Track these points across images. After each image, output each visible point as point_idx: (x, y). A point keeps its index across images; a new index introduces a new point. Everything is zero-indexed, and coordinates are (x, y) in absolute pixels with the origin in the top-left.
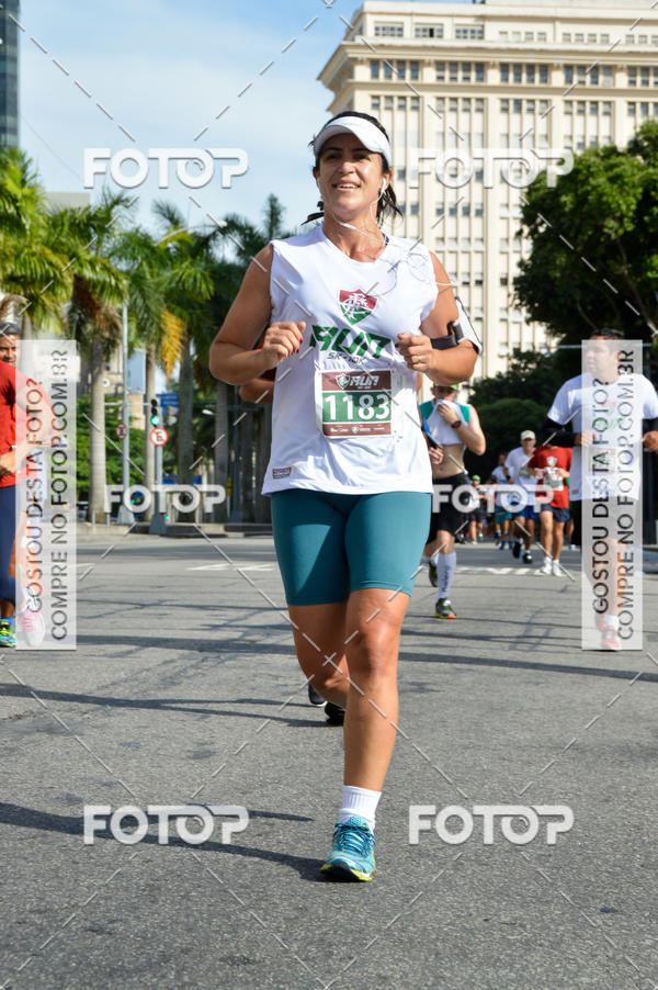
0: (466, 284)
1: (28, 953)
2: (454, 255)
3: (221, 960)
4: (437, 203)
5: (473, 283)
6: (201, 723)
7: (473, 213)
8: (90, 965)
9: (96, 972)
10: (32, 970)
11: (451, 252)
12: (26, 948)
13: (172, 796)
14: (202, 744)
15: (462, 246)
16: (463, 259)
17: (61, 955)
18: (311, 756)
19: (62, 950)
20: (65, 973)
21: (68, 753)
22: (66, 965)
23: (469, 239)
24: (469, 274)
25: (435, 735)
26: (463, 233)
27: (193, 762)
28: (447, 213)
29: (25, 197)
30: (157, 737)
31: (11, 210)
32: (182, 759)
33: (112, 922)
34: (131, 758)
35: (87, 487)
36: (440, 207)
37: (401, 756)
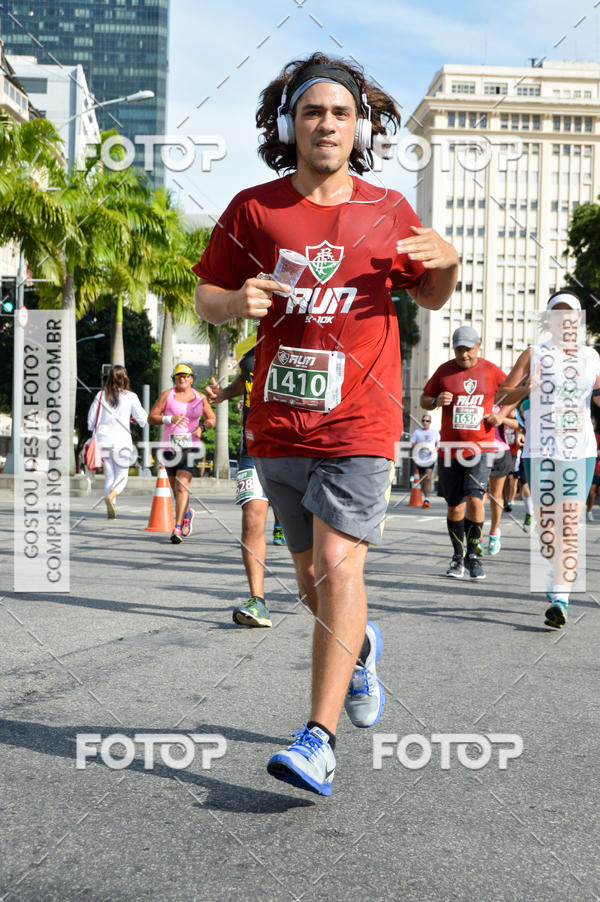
0: (522, 292)
1: (162, 821)
2: (512, 269)
3: (317, 832)
4: (500, 227)
5: (527, 292)
6: (303, 641)
7: (528, 235)
8: (211, 833)
9: (216, 838)
10: (165, 835)
11: (510, 267)
12: (161, 816)
13: (278, 698)
14: (302, 658)
15: (519, 262)
16: (520, 272)
17: (188, 824)
18: (391, 670)
19: (190, 820)
20: (191, 838)
21: (195, 661)
22: (192, 831)
23: (525, 257)
24: (524, 285)
25: (491, 656)
26: (520, 251)
27: (295, 672)
28: (507, 234)
29: (169, 218)
30: (267, 651)
31: (158, 229)
32: (287, 669)
33: (228, 799)
34: (246, 667)
35: (213, 449)
36: (502, 230)
37: (463, 672)
